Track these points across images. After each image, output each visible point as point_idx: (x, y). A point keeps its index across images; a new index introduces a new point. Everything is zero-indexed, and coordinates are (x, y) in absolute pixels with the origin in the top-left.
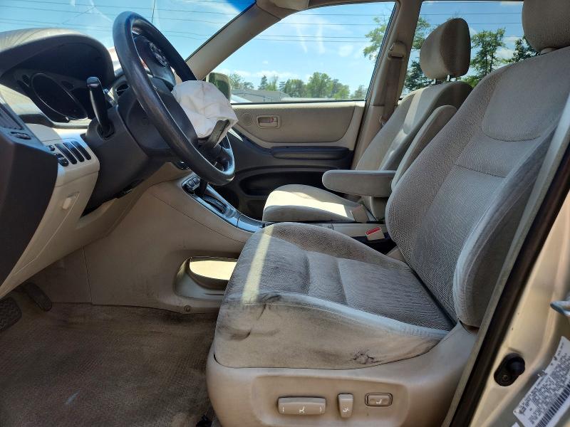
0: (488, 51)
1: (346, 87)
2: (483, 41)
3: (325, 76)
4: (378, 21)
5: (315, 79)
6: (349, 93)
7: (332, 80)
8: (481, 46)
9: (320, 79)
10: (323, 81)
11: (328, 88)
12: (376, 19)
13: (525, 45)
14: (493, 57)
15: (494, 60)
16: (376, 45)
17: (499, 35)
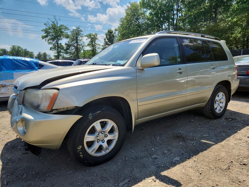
0: (93, 41)
1: (32, 53)
2: (91, 37)
3: (19, 47)
4: (46, 25)
5: (13, 48)
6: (34, 55)
7: (23, 49)
8: (90, 39)
9: (17, 49)
10: (18, 50)
11: (22, 53)
12: (45, 24)
13: (107, 40)
14: (95, 43)
15: (95, 44)
16: (47, 35)
17: (95, 36)
